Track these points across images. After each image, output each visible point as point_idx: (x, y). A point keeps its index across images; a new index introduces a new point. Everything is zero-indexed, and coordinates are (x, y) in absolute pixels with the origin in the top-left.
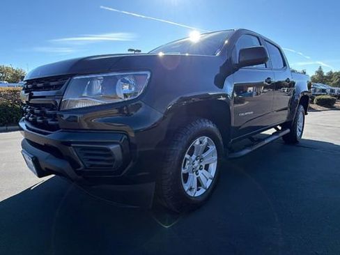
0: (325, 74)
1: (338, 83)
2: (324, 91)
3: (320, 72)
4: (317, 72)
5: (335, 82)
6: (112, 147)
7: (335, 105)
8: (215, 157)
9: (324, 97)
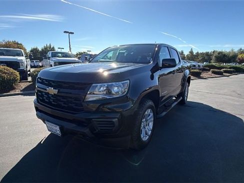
0: (194, 54)
1: (202, 60)
2: (194, 66)
3: (191, 52)
4: (190, 52)
5: (200, 59)
6: (114, 120)
7: (201, 75)
8: (152, 119)
9: (195, 70)
